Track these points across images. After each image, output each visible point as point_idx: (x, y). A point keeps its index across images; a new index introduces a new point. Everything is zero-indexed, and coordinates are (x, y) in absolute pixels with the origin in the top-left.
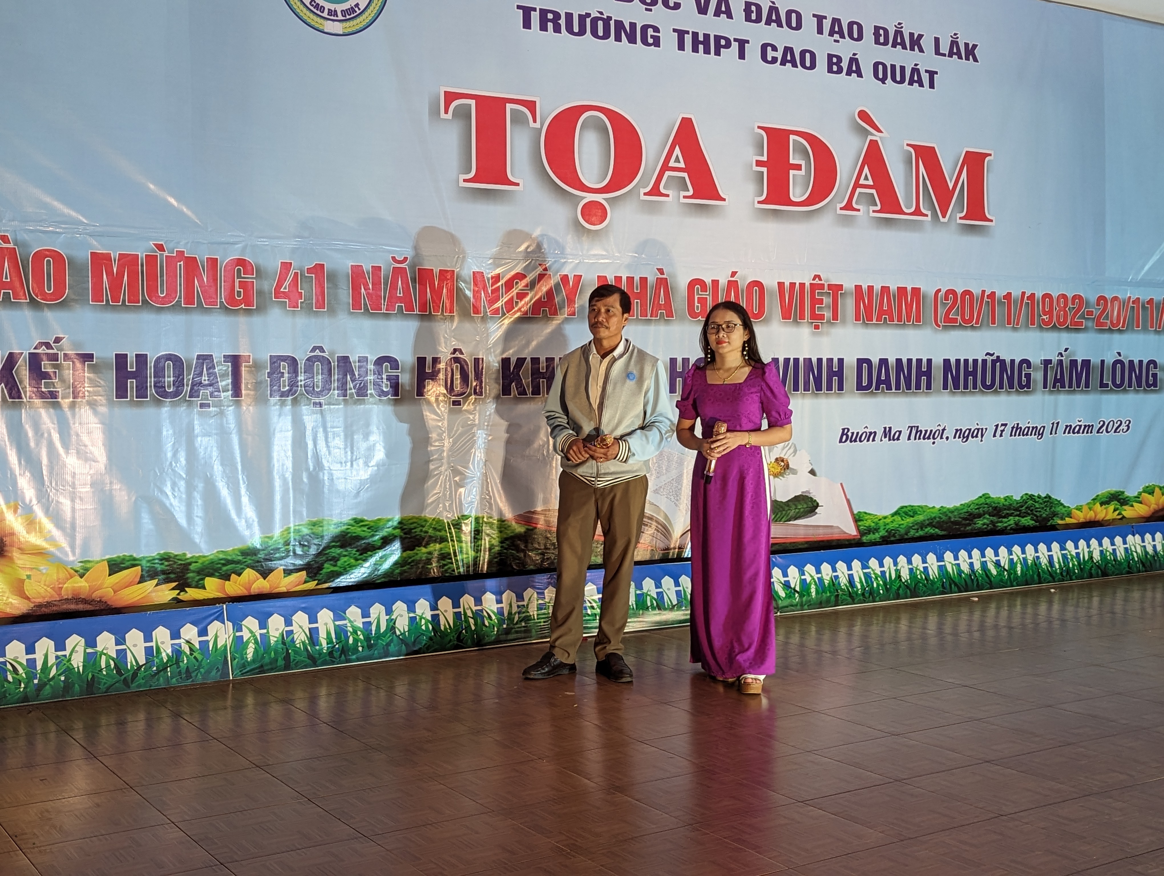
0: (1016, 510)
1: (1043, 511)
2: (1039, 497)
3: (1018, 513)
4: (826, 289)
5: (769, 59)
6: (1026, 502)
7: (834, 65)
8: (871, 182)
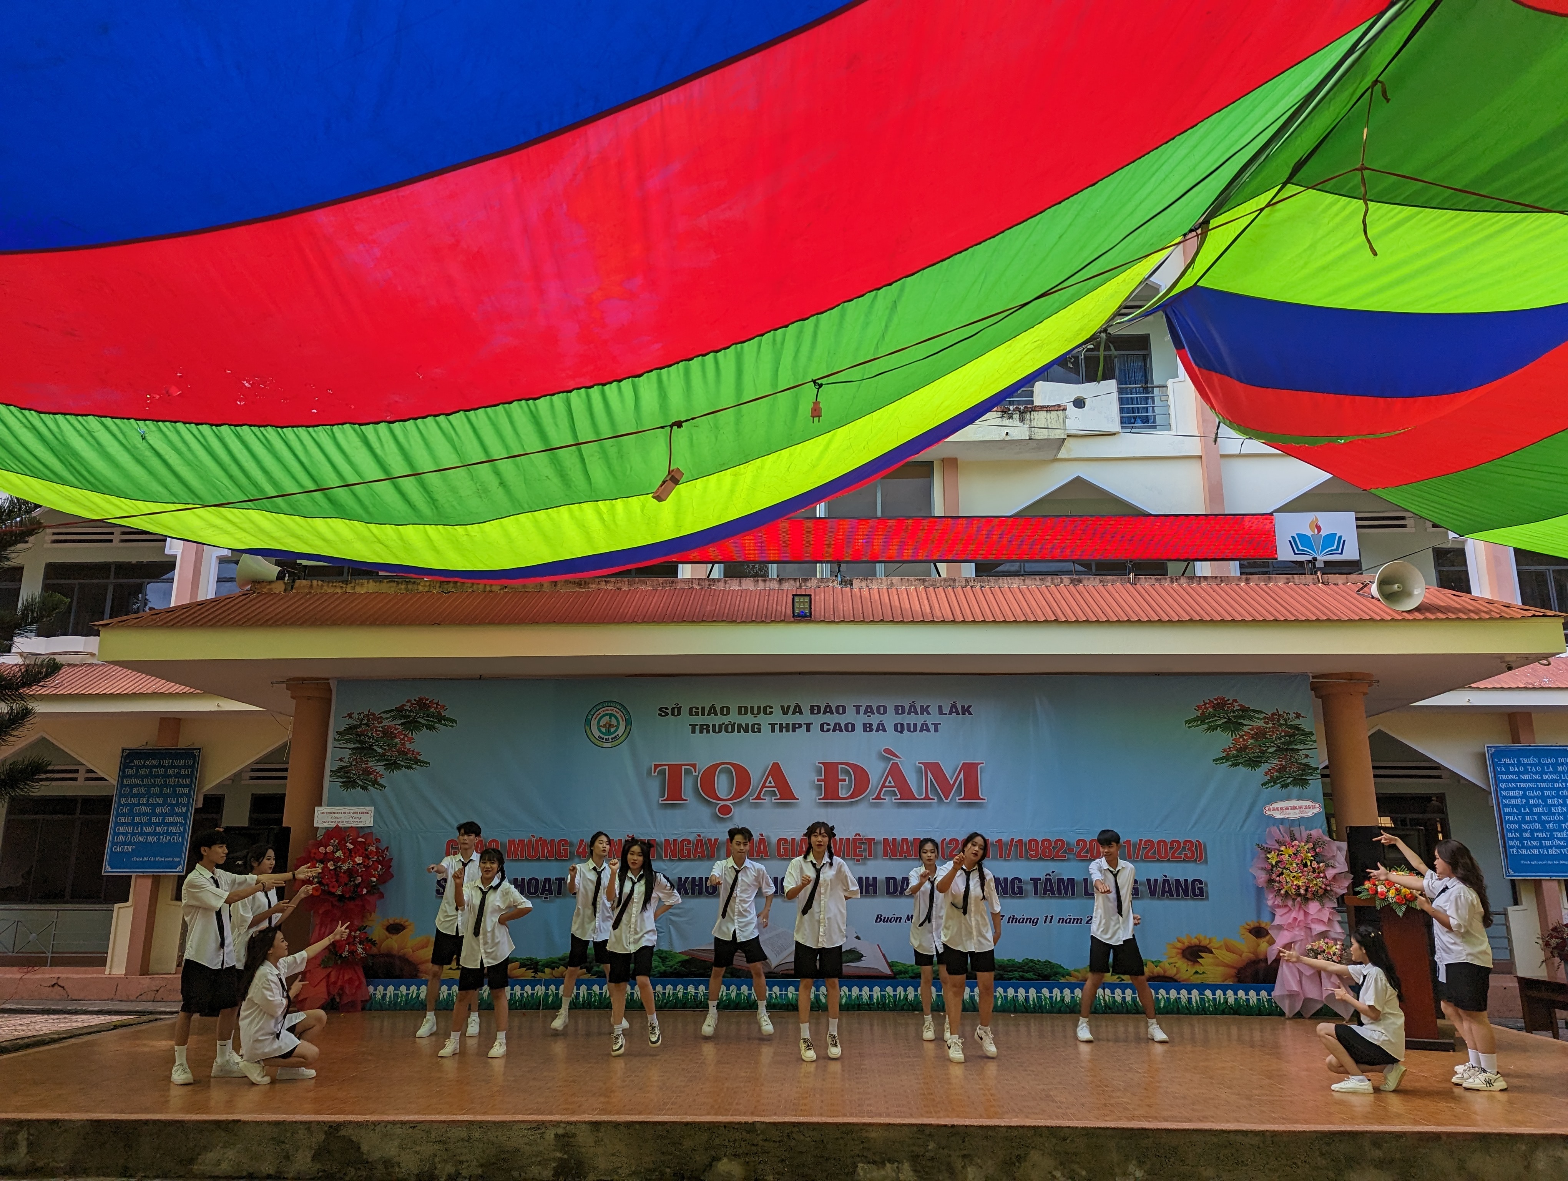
0: (1020, 967)
1: (1043, 970)
3: (1022, 969)
4: (864, 841)
6: (1028, 964)
7: (867, 728)
8: (893, 784)
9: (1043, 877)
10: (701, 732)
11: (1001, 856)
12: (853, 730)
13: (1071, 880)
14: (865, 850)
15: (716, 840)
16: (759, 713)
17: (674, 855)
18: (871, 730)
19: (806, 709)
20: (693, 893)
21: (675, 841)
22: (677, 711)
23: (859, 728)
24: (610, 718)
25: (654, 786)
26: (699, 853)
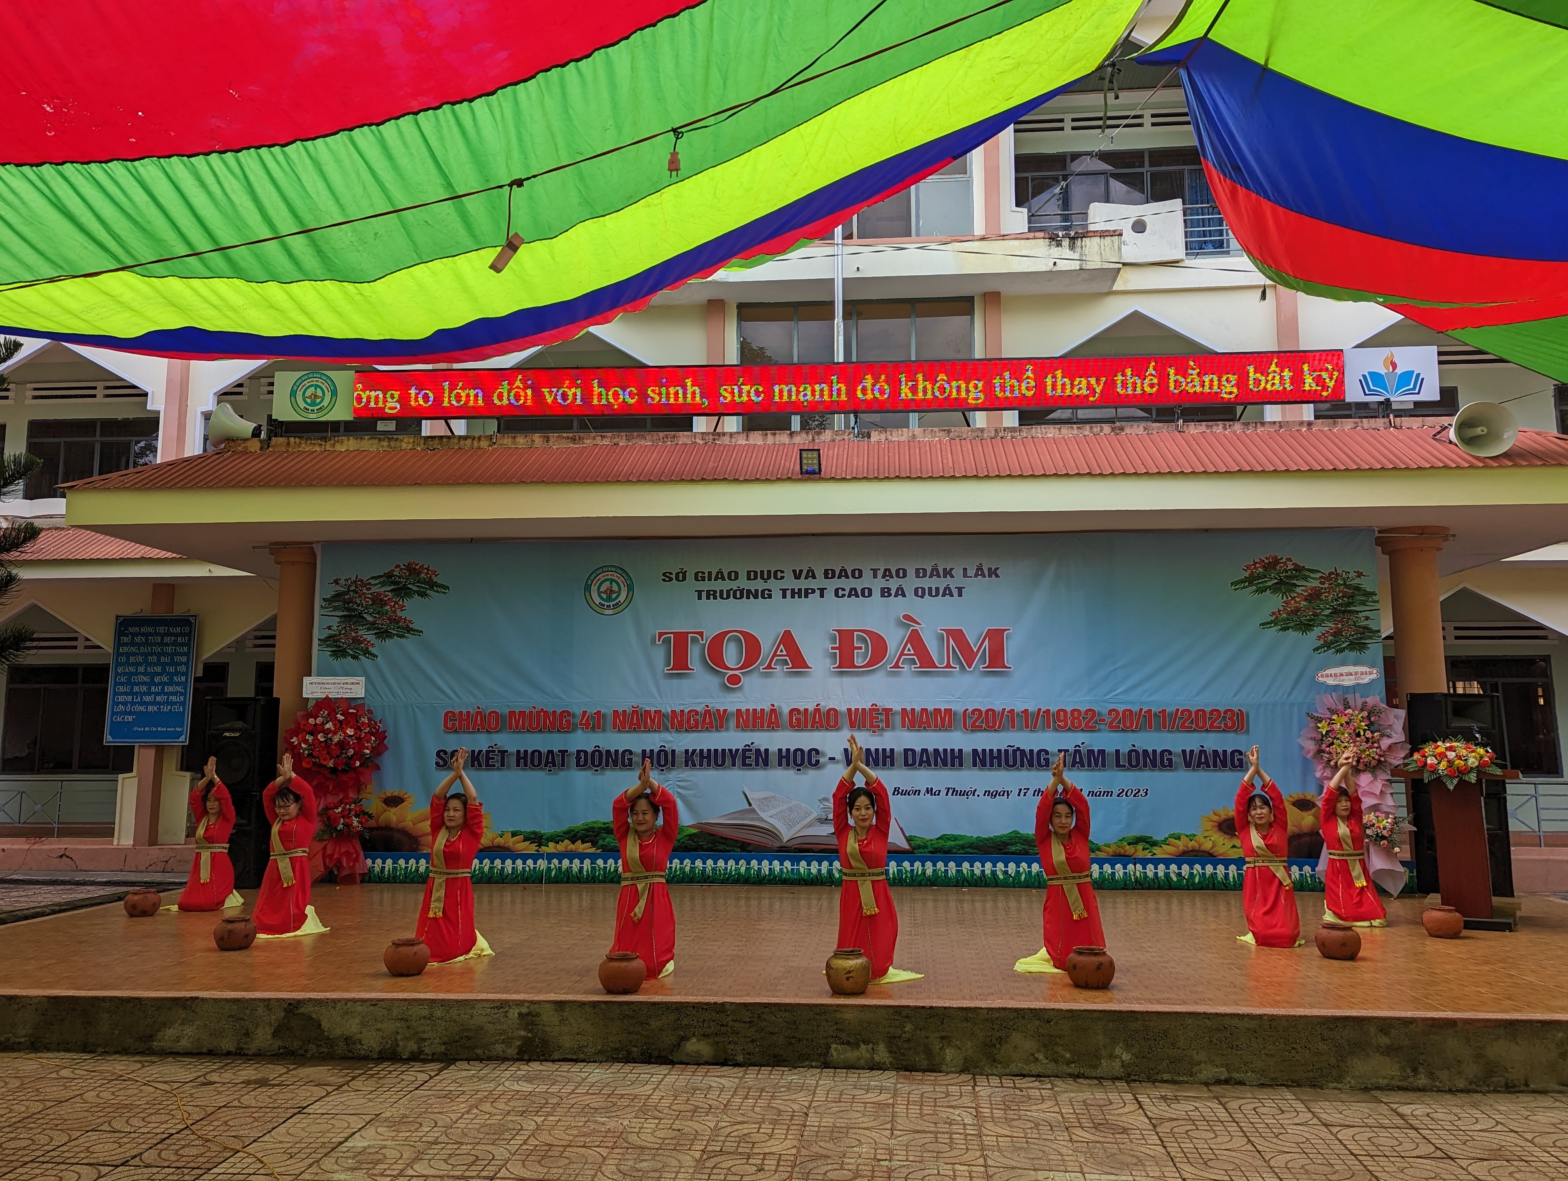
4: (881, 711)
5: (840, 595)
7: (885, 592)
8: (912, 652)
10: (708, 598)
11: (1027, 726)
12: (870, 595)
13: (1102, 752)
14: (882, 721)
15: (725, 711)
16: (769, 577)
17: (681, 726)
18: (890, 595)
19: (819, 574)
20: (700, 765)
21: (682, 711)
22: (681, 576)
23: (876, 593)
24: (611, 584)
25: (659, 655)
26: (707, 724)
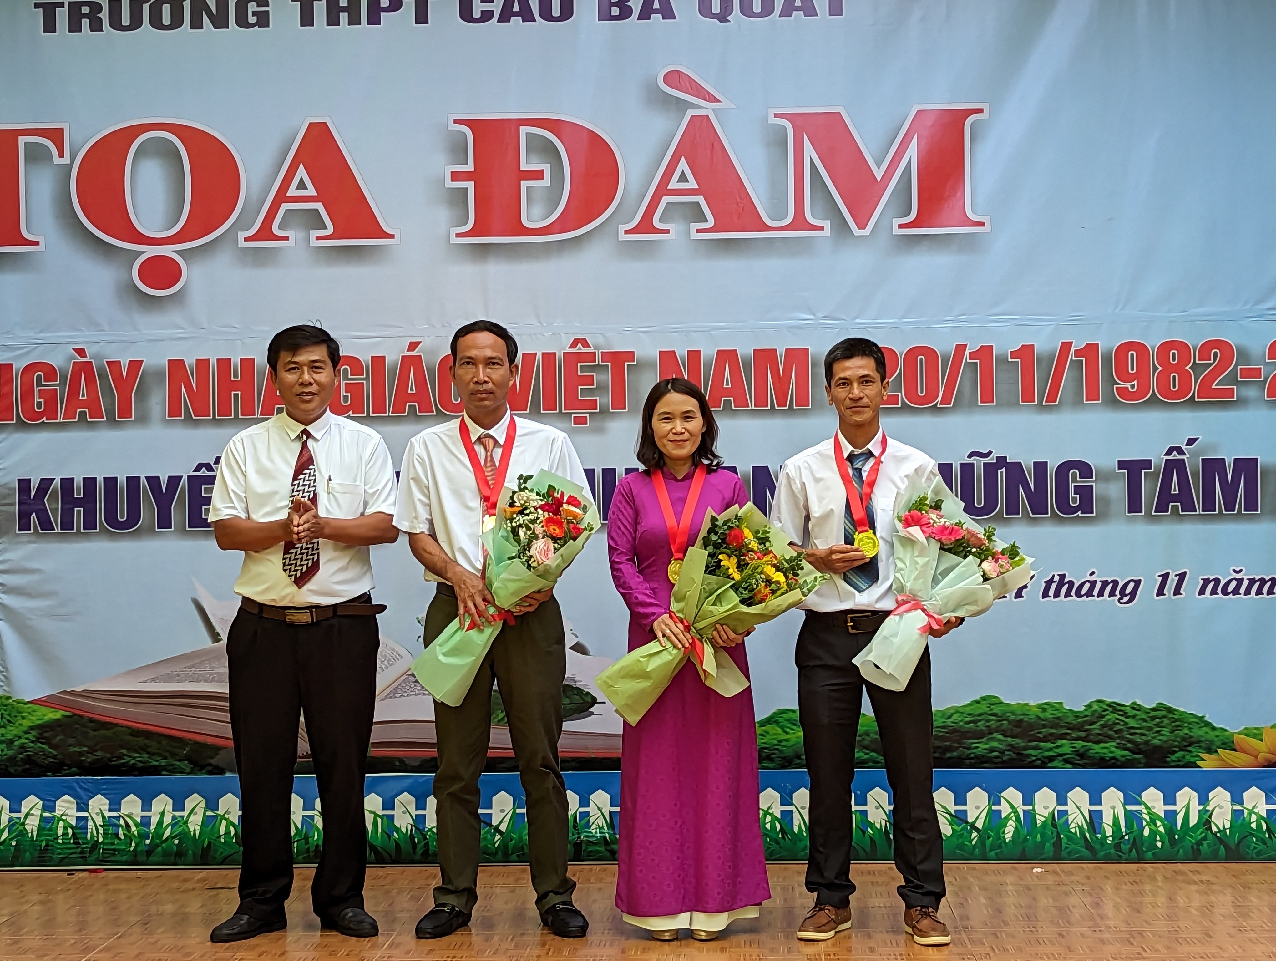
0: (1078, 728)
1: (1151, 735)
2: (1135, 707)
3: (1083, 734)
4: (599, 360)
5: (476, 14)
6: (1103, 717)
7: (614, 5)
8: (692, 184)
9: (1158, 458)
10: (75, 27)
11: (1028, 396)
12: (567, 12)
13: (1248, 466)
14: (601, 388)
15: (135, 365)
18: (626, 12)
20: (67, 524)
23: (587, 6)
26: (83, 404)
